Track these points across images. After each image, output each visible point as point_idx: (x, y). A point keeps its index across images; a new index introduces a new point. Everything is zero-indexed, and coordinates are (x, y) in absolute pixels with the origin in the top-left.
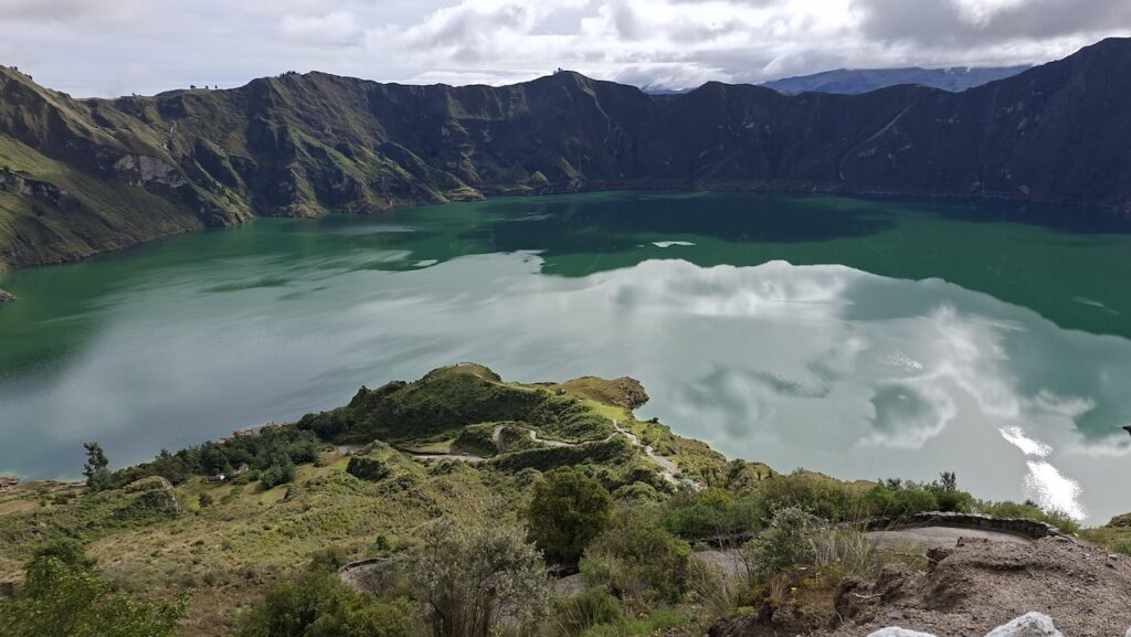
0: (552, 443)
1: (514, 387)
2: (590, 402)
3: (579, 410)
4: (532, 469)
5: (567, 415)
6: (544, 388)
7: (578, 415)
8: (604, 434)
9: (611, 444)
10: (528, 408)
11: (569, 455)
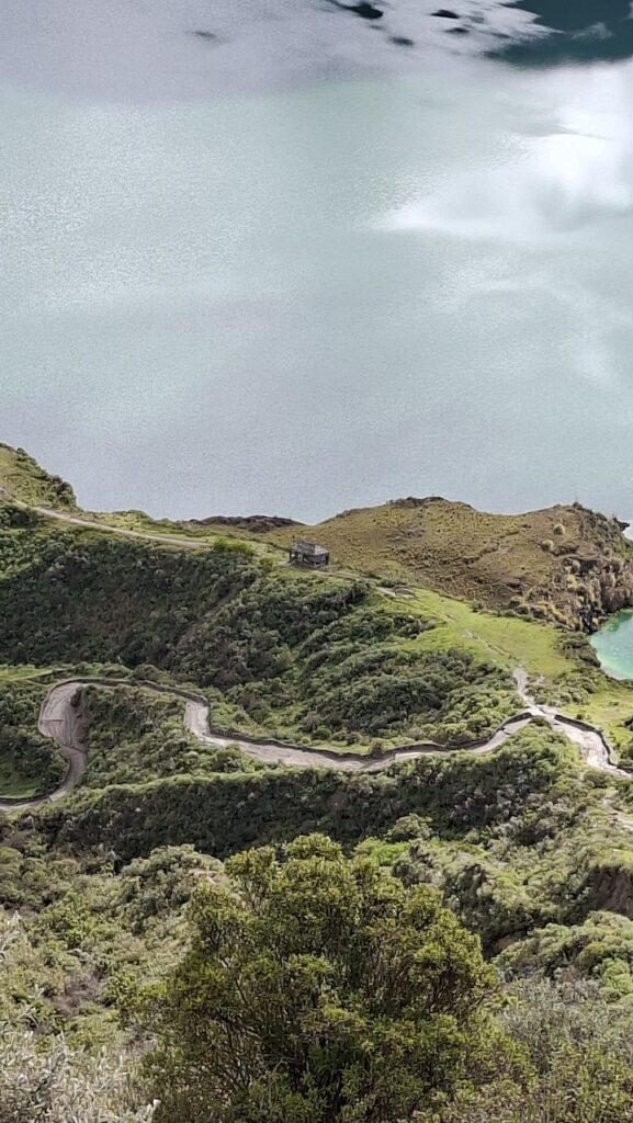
0: (268, 755)
1: (125, 531)
2: (426, 602)
3: (381, 631)
4: (187, 851)
5: (335, 648)
6: (242, 539)
7: (373, 650)
8: (476, 727)
9: (505, 766)
10: (180, 613)
11: (337, 803)
